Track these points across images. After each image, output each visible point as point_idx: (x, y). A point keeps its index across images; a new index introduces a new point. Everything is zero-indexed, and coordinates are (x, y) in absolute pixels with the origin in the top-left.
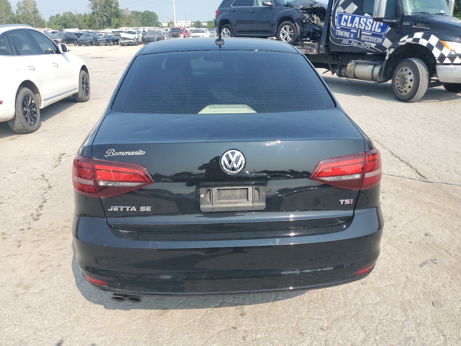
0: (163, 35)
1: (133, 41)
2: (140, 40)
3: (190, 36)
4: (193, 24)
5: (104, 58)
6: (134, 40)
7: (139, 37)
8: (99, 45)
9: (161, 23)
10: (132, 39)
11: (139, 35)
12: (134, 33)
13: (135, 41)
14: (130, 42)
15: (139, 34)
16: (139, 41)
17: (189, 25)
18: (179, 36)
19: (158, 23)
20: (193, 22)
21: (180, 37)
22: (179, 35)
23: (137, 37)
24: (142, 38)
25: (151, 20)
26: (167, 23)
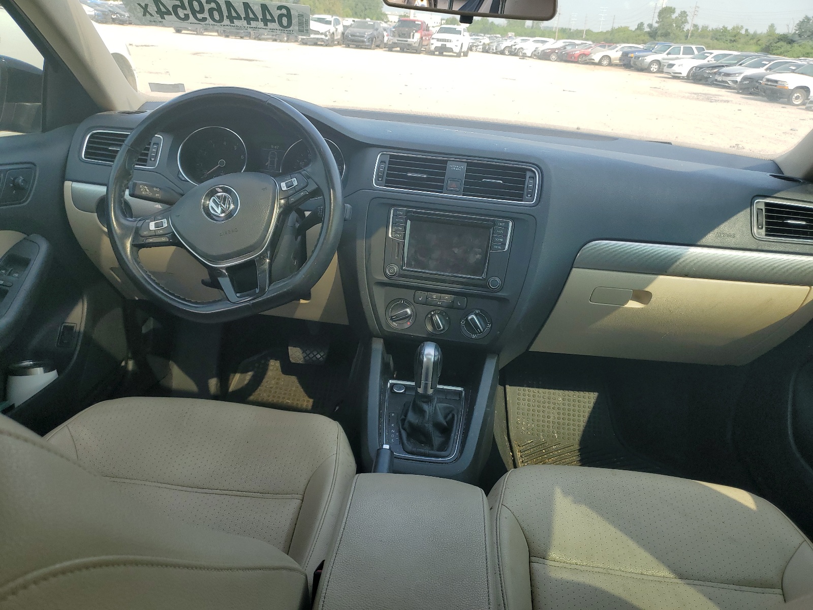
0: (381, 32)
1: (323, 37)
2: (338, 37)
3: (433, 39)
4: (443, 22)
5: (256, 61)
6: (326, 36)
7: (336, 31)
8: (260, 39)
9: (387, 15)
10: (322, 34)
11: (337, 27)
12: (329, 23)
13: (327, 38)
14: (318, 39)
15: (337, 25)
16: (336, 38)
17: (436, 23)
18: (412, 36)
19: (382, 14)
20: (444, 19)
21: (413, 38)
22: (412, 34)
23: (332, 30)
24: (343, 34)
25: (370, 9)
26: (398, 17)
